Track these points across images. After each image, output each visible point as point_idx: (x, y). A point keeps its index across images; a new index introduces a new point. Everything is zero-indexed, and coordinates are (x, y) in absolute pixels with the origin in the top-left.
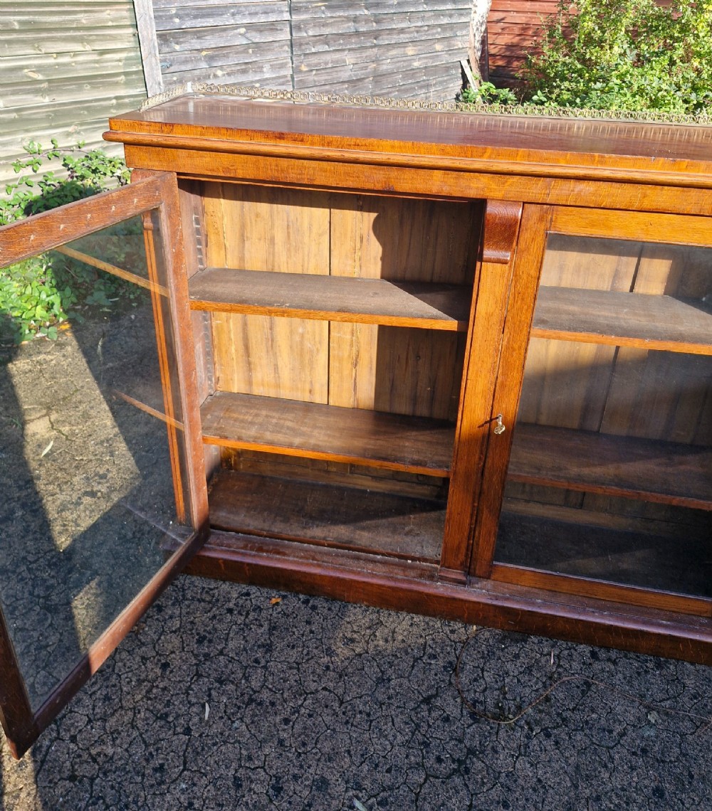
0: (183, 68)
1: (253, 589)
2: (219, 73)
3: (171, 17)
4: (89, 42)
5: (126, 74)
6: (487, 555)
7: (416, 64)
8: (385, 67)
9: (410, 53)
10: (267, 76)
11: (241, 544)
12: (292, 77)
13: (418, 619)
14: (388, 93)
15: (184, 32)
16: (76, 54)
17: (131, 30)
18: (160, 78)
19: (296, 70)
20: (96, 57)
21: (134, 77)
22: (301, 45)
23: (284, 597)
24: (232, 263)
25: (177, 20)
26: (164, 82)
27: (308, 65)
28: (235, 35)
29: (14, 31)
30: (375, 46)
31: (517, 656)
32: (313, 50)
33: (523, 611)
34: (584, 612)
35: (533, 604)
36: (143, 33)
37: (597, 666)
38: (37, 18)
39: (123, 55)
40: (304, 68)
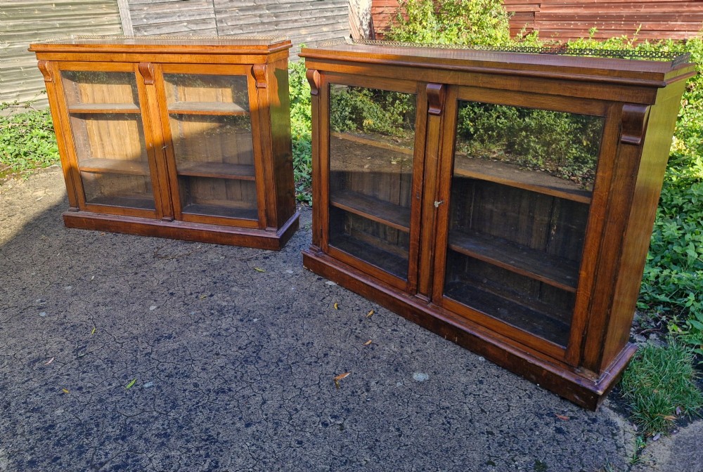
3: (142, 19)
6: (179, 209)
7: (309, 39)
9: (304, 33)
15: (150, 26)
17: (119, 26)
22: (223, 30)
24: (90, 101)
25: (145, 20)
28: (181, 27)
30: (276, 30)
32: (232, 33)
36: (125, 26)
38: (68, 22)
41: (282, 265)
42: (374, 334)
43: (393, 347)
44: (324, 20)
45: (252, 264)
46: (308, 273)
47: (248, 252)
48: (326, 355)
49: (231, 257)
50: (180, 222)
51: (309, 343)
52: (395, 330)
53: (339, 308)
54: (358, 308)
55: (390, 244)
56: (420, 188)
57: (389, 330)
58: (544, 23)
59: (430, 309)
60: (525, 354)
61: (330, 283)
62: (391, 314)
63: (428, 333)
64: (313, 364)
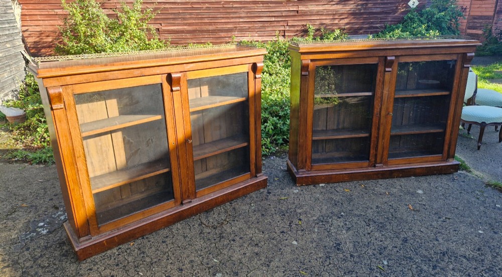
1: (121, 246)
6: (194, 189)
11: (110, 232)
13: (181, 222)
23: (134, 242)
31: (214, 213)
33: (209, 200)
34: (224, 192)
35: (212, 197)
37: (233, 205)
41: (285, 191)
42: (381, 190)
43: (394, 190)
44: (6, 37)
48: (391, 206)
50: (196, 199)
53: (350, 190)
54: (354, 186)
56: (379, 110)
57: (380, 186)
58: (166, 35)
61: (321, 185)
62: (366, 181)
63: (388, 180)
64: (396, 211)
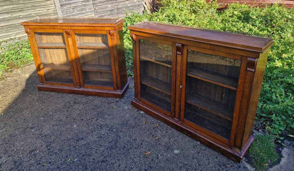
0: (67, 11)
2: (76, 11)
3: (63, 1)
4: (45, 8)
5: (53, 13)
6: (83, 83)
7: (129, 5)
8: (120, 7)
9: (127, 3)
10: (87, 11)
12: (94, 10)
14: (122, 12)
15: (67, 4)
16: (42, 10)
17: (54, 5)
18: (61, 13)
19: (95, 9)
20: (47, 11)
21: (55, 14)
22: (95, 4)
24: (46, 42)
25: (64, 2)
26: (62, 14)
27: (98, 8)
28: (79, 3)
29: (30, 7)
30: (116, 2)
32: (99, 5)
36: (57, 5)
38: (34, 5)
39: (53, 10)
40: (97, 9)
41: (123, 105)
42: (159, 134)
43: (166, 139)
45: (112, 105)
46: (133, 108)
47: (110, 99)
48: (141, 144)
49: (104, 102)
50: (83, 88)
51: (135, 139)
52: (167, 132)
53: (145, 123)
54: (152, 123)
55: (164, 96)
56: (175, 80)
57: (165, 132)
59: (180, 124)
60: (215, 142)
61: (142, 112)
62: (165, 125)
63: (179, 133)
64: (137, 148)
